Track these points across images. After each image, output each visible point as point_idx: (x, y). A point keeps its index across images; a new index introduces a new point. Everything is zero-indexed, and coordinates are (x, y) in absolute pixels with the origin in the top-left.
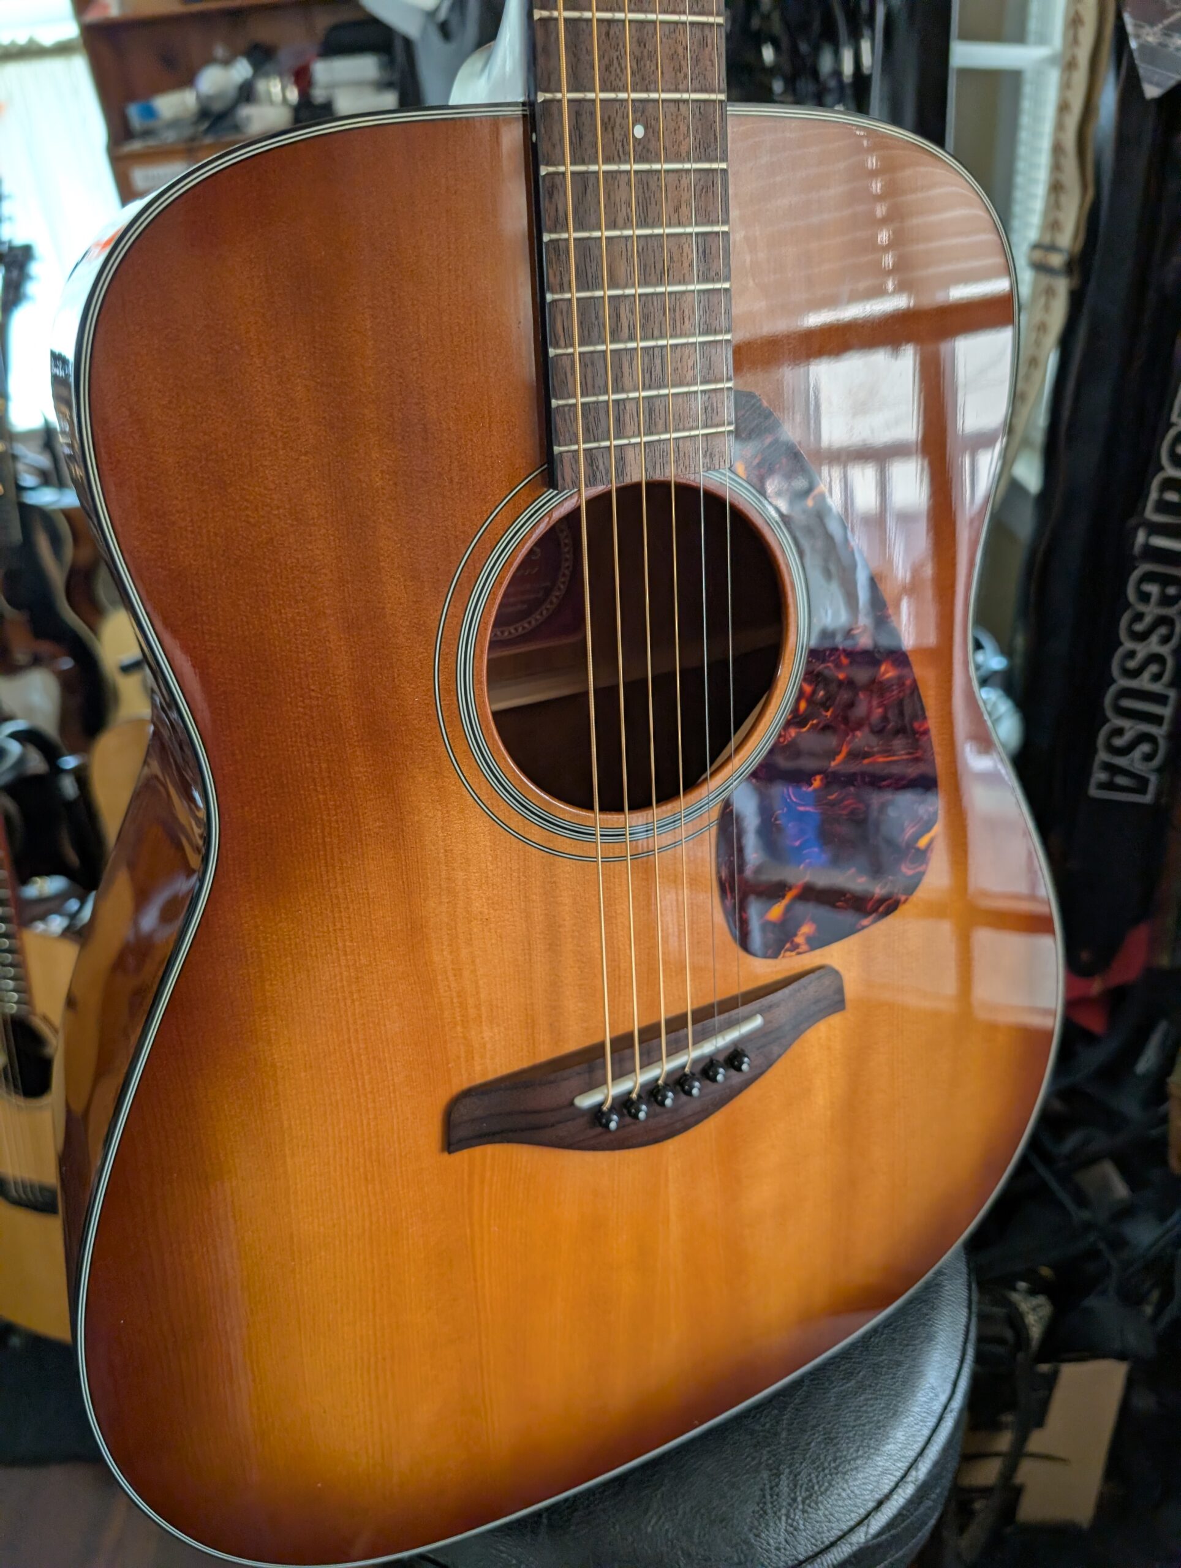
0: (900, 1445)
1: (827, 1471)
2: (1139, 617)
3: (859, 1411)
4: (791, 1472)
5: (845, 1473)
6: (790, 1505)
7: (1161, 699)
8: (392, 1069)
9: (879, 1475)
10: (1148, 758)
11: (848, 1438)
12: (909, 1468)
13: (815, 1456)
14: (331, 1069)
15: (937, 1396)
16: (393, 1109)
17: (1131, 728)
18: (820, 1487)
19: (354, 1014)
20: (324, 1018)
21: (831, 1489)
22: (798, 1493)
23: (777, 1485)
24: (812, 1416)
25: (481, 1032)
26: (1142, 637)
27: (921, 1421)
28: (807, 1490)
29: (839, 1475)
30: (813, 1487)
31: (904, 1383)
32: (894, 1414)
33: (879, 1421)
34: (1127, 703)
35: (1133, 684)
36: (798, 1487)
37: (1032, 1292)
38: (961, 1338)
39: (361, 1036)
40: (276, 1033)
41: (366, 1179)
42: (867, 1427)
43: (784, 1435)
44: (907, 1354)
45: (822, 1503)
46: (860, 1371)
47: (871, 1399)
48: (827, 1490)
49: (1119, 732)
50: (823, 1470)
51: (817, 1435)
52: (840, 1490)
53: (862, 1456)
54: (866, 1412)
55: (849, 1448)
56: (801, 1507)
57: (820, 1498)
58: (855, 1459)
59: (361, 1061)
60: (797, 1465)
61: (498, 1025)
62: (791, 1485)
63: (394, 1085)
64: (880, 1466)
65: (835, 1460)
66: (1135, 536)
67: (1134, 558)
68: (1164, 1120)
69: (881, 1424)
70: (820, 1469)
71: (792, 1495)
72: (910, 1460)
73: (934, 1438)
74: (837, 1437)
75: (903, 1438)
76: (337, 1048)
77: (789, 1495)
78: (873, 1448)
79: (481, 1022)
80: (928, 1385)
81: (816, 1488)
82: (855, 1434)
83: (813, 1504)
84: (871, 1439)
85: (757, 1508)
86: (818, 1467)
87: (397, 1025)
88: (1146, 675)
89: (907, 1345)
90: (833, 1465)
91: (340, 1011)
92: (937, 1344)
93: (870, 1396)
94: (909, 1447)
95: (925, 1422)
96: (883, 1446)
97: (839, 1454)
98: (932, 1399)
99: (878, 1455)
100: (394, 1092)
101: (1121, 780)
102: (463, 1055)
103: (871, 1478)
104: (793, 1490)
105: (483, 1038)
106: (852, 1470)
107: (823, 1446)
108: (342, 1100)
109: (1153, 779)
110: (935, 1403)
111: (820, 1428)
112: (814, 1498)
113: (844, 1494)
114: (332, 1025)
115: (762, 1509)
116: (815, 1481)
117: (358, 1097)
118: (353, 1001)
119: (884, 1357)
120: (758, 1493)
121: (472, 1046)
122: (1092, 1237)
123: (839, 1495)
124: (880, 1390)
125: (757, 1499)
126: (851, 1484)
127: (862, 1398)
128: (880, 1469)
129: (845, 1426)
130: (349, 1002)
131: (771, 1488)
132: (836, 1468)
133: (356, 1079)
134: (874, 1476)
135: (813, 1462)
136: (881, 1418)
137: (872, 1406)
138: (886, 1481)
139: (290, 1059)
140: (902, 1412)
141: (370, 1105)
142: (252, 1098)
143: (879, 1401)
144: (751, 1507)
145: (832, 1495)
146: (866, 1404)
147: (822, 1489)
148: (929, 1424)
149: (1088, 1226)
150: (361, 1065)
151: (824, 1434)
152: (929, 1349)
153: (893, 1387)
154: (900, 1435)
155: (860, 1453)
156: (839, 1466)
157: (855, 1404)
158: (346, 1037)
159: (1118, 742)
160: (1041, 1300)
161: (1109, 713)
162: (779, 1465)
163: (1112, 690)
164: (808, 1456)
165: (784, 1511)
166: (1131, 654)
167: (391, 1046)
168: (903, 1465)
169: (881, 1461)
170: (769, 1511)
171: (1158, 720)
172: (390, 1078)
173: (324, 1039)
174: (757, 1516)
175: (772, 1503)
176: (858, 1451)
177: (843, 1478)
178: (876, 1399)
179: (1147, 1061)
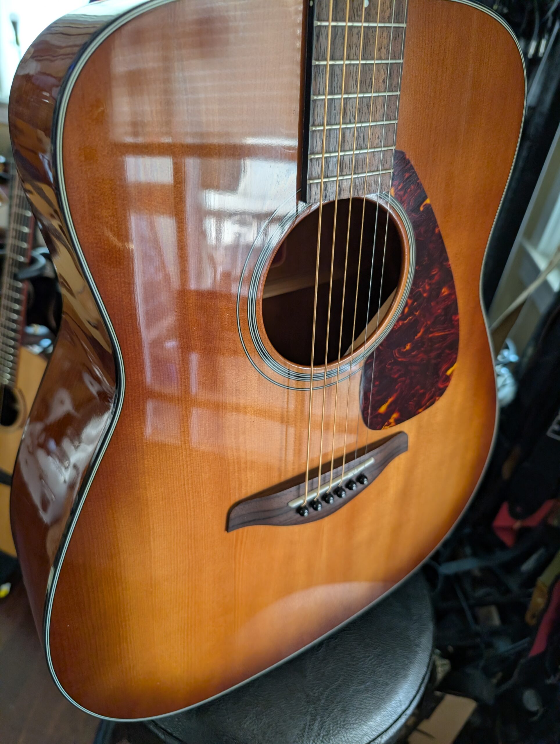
0: (377, 724)
1: (338, 725)
3: (362, 701)
4: (321, 721)
5: (347, 729)
6: (316, 736)
8: (203, 496)
9: (363, 735)
11: (353, 712)
12: (378, 736)
13: (334, 716)
14: (175, 499)
15: (401, 705)
16: (203, 514)
18: (333, 732)
19: (187, 472)
20: (173, 475)
21: (338, 734)
22: (322, 732)
23: (313, 725)
24: (339, 696)
25: (246, 475)
27: (390, 715)
28: (326, 731)
29: (344, 729)
30: (330, 731)
31: (387, 695)
32: (378, 708)
33: (370, 709)
36: (323, 729)
37: (442, 656)
38: (420, 681)
39: (190, 482)
40: (149, 484)
41: (188, 548)
42: (364, 710)
43: (323, 701)
44: (393, 681)
45: (332, 740)
46: (368, 682)
47: (369, 697)
48: (336, 734)
50: (337, 724)
51: (338, 707)
52: (342, 737)
53: (357, 723)
54: (365, 703)
55: (352, 718)
56: (321, 738)
57: (332, 737)
58: (354, 724)
59: (189, 493)
60: (325, 718)
61: (254, 471)
62: (320, 727)
63: (204, 503)
64: (364, 731)
65: (344, 721)
69: (371, 711)
70: (335, 723)
71: (319, 732)
72: (380, 732)
73: (394, 725)
74: (348, 711)
75: (380, 721)
76: (178, 488)
77: (317, 731)
78: (364, 721)
79: (247, 470)
80: (398, 699)
81: (331, 732)
82: (357, 712)
83: (327, 739)
84: (364, 716)
85: (300, 733)
86: (335, 722)
87: (208, 475)
89: (394, 677)
90: (342, 723)
91: (180, 471)
92: (408, 680)
93: (369, 696)
94: (381, 726)
95: (392, 716)
96: (369, 721)
97: (346, 719)
98: (398, 706)
99: (365, 725)
100: (204, 507)
102: (237, 486)
103: (359, 735)
104: (320, 729)
105: (247, 477)
106: (351, 728)
107: (340, 712)
108: (179, 512)
110: (399, 708)
111: (341, 704)
112: (329, 736)
113: (343, 739)
114: (176, 478)
115: (302, 734)
116: (331, 728)
117: (187, 510)
118: (187, 465)
119: (381, 679)
120: (302, 725)
121: (242, 482)
123: (341, 739)
124: (375, 694)
125: (301, 728)
126: (348, 735)
127: (365, 695)
128: (364, 732)
129: (353, 706)
130: (185, 466)
131: (310, 725)
132: (343, 725)
133: (186, 502)
134: (360, 734)
135: (333, 719)
136: (372, 708)
137: (369, 701)
138: (366, 739)
139: (155, 496)
140: (382, 708)
141: (192, 514)
142: (135, 516)
143: (373, 699)
144: (297, 731)
145: (338, 738)
146: (366, 699)
147: (334, 733)
148: (393, 718)
149: (478, 634)
150: (189, 496)
151: (343, 707)
152: (403, 681)
153: (382, 695)
154: (378, 719)
155: (357, 722)
156: (345, 725)
157: (361, 697)
158: (183, 483)
160: (447, 661)
162: (316, 715)
164: (332, 715)
165: (312, 738)
167: (204, 485)
168: (376, 734)
169: (366, 729)
170: (305, 736)
172: (202, 500)
173: (172, 485)
174: (299, 736)
175: (308, 733)
176: (356, 720)
177: (346, 731)
178: (372, 698)
179: (528, 566)
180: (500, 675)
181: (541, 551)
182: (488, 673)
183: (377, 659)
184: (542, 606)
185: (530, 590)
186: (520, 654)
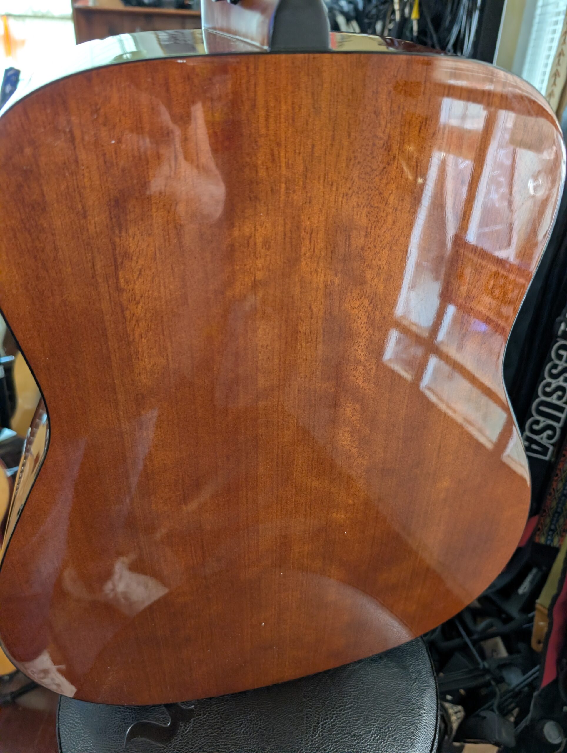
2: (555, 366)
7: (561, 409)
10: (550, 438)
17: (544, 421)
26: (555, 377)
34: (543, 408)
35: (548, 399)
37: (455, 702)
49: (537, 422)
66: (560, 326)
67: (557, 337)
68: (531, 620)
88: (555, 396)
101: (534, 447)
109: (551, 448)
122: (488, 677)
149: (487, 671)
159: (536, 427)
160: (460, 708)
161: (534, 412)
163: (537, 401)
166: (549, 385)
171: (557, 419)
179: (524, 588)
180: (516, 711)
181: (534, 571)
182: (504, 712)
183: (379, 733)
184: (546, 630)
185: (531, 615)
186: (532, 686)
